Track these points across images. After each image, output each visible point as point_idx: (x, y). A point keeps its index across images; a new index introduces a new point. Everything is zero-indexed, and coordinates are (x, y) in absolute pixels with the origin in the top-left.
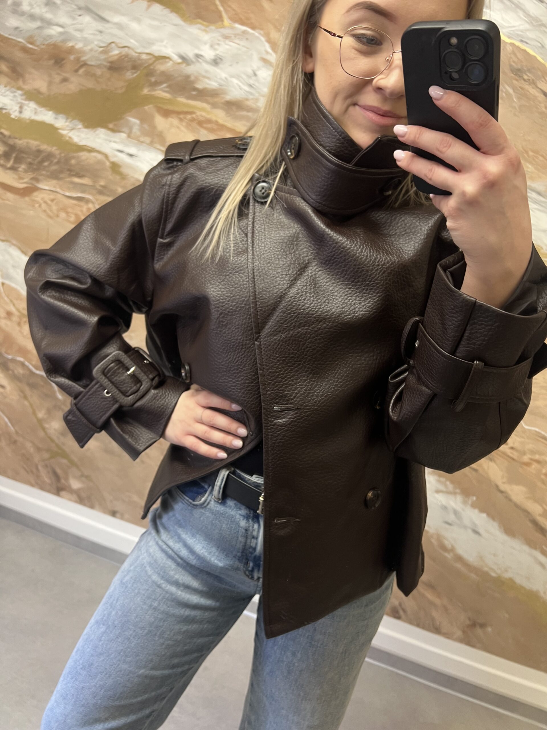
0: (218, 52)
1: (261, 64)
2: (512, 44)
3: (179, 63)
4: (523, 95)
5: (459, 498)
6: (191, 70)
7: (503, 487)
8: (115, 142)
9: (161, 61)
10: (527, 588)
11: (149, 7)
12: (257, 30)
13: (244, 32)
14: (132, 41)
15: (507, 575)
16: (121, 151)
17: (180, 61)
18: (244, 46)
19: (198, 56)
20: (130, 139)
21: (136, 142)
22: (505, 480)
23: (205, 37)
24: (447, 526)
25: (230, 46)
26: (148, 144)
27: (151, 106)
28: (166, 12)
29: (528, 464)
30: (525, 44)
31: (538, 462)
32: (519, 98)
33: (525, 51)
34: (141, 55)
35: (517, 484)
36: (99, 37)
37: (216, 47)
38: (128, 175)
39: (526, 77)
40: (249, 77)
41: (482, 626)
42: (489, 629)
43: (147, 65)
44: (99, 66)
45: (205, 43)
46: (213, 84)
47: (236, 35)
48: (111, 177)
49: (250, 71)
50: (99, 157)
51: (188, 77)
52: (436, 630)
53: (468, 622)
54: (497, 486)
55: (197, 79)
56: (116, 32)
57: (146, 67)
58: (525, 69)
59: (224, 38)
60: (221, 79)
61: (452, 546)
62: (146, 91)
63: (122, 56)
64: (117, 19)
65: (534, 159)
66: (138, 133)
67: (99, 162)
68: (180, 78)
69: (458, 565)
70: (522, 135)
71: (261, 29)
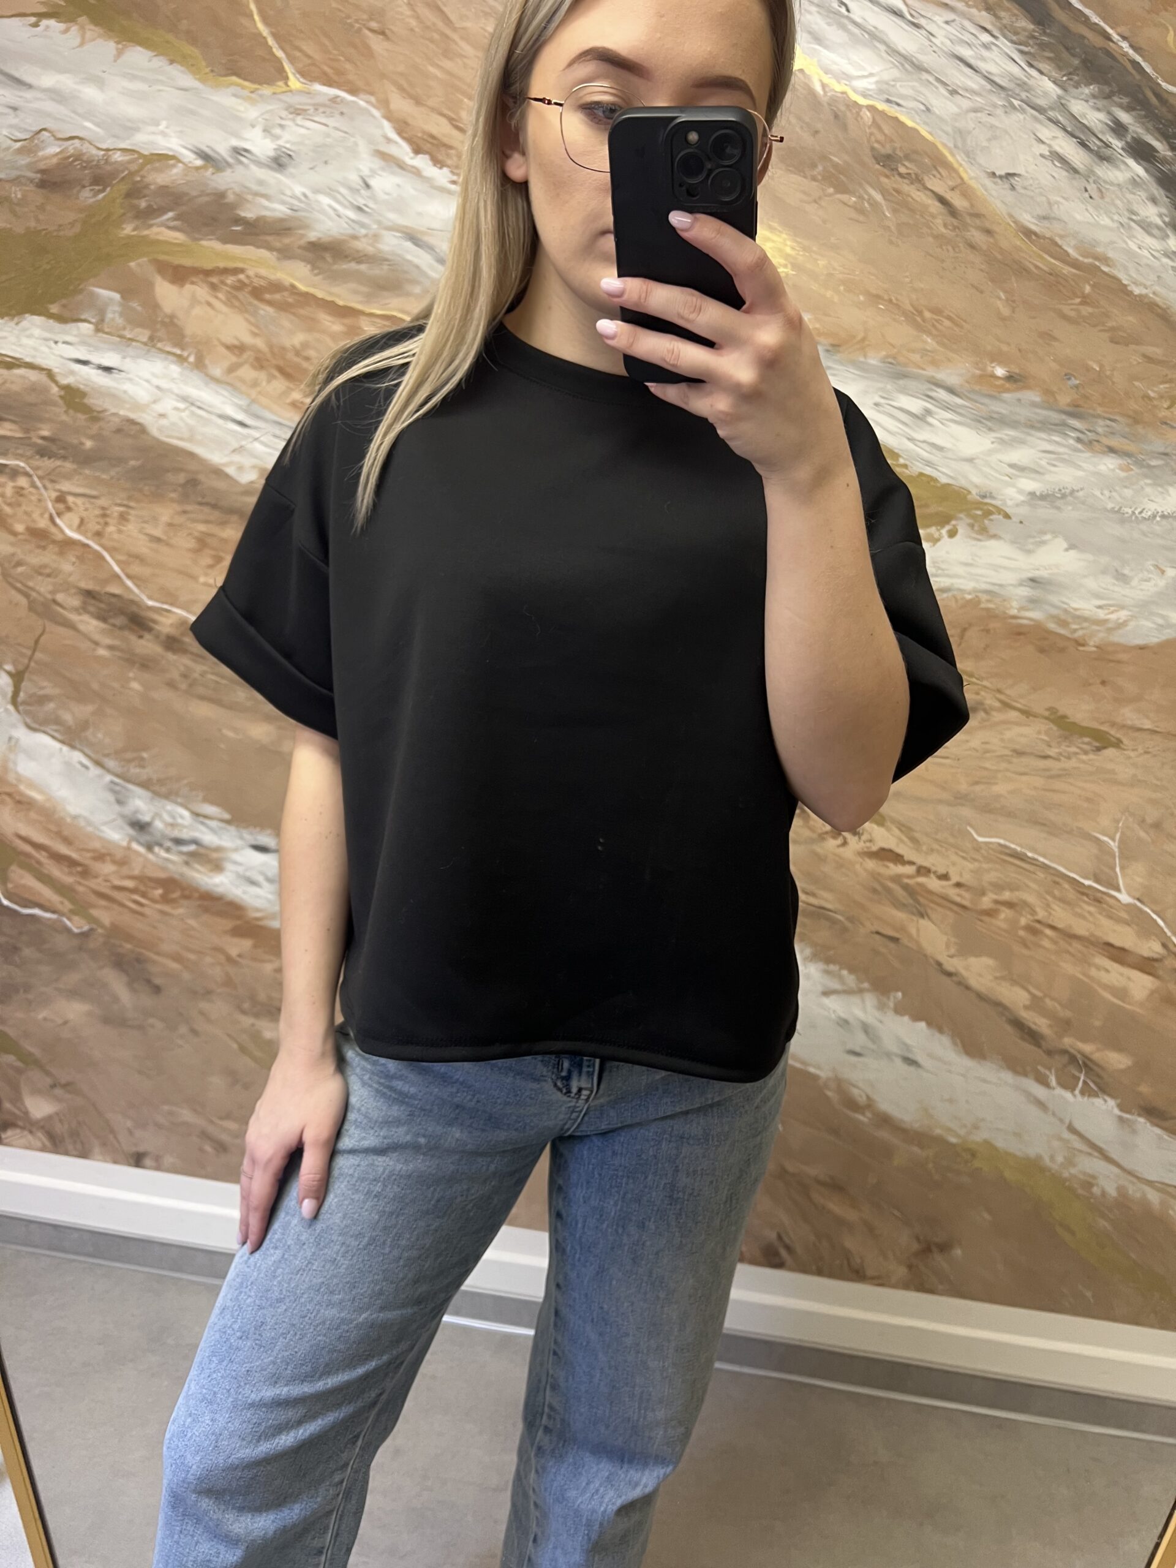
0: (281, 142)
1: (377, 163)
2: (871, 108)
3: (197, 168)
4: (901, 203)
5: (870, 999)
6: (225, 180)
7: (951, 964)
8: (64, 343)
9: (157, 165)
10: (1018, 1154)
11: (120, 53)
12: (362, 96)
13: (334, 100)
14: (88, 124)
15: (979, 1137)
16: (85, 363)
17: (199, 162)
18: (336, 129)
19: (238, 151)
20: (100, 334)
21: (118, 339)
22: (953, 951)
23: (252, 113)
24: (853, 1059)
25: (308, 129)
26: (145, 344)
27: (145, 259)
28: (160, 62)
29: (990, 913)
30: (896, 107)
31: (1010, 905)
32: (895, 211)
33: (896, 119)
34: (111, 153)
35: (976, 956)
36: (12, 120)
37: (277, 131)
38: (105, 411)
39: (902, 170)
40: (354, 191)
41: (944, 1248)
42: (958, 1252)
43: (126, 172)
44: (16, 181)
45: (253, 126)
46: (277, 209)
47: (316, 107)
48: (64, 417)
49: (354, 178)
50: (33, 376)
51: (222, 195)
52: (857, 1274)
53: (915, 1246)
54: (939, 964)
55: (241, 200)
56: (49, 106)
57: (123, 178)
58: (901, 154)
59: (291, 113)
60: (294, 197)
61: (868, 1097)
62: (128, 229)
63: (69, 157)
64: (48, 80)
65: (934, 326)
66: (120, 321)
67: (33, 388)
68: (205, 199)
69: (884, 1134)
70: (907, 280)
71: (372, 93)
